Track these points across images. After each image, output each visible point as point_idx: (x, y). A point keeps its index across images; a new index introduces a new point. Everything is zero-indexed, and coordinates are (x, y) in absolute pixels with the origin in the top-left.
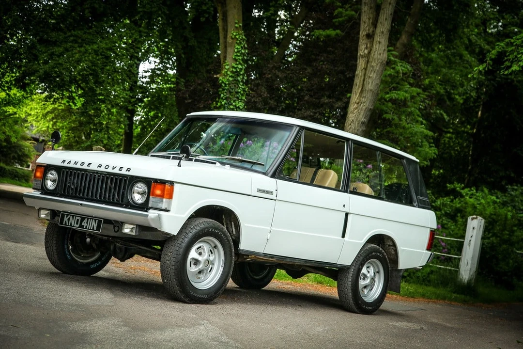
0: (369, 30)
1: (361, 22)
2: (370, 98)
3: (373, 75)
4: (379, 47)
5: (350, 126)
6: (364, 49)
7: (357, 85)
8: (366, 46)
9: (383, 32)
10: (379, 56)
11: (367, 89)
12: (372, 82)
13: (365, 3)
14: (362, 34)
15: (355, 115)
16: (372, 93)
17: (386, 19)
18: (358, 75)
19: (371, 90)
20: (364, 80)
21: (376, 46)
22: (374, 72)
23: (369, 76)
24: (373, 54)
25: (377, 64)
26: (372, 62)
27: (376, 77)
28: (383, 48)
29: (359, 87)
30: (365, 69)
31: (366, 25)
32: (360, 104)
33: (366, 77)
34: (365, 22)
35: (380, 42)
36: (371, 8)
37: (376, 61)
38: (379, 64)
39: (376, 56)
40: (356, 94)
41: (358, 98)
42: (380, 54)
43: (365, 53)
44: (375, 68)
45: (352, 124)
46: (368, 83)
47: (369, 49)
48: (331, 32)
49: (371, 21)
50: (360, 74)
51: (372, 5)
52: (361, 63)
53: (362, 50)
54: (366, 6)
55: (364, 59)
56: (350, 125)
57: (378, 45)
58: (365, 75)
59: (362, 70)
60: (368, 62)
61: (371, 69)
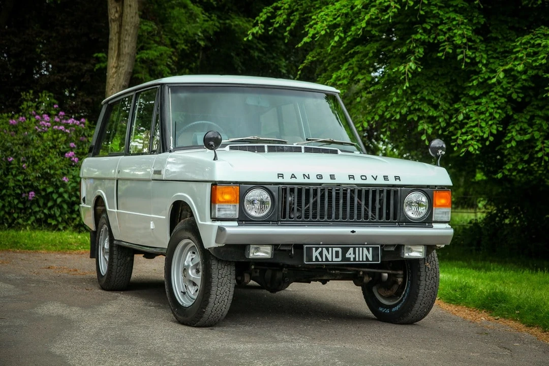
2: (128, 61)
3: (129, 39)
4: (130, 10)
5: (111, 91)
6: (114, 12)
7: (112, 49)
8: (115, 10)
10: (131, 20)
11: (124, 53)
12: (128, 46)
15: (115, 79)
16: (129, 56)
18: (111, 39)
19: (128, 54)
20: (119, 44)
21: (127, 10)
22: (129, 35)
23: (125, 41)
24: (125, 17)
25: (131, 28)
26: (125, 26)
27: (131, 41)
28: (135, 11)
29: (115, 51)
30: (119, 33)
32: (118, 68)
33: (121, 41)
35: (130, 6)
37: (129, 24)
38: (133, 28)
39: (128, 20)
40: (113, 59)
41: (115, 63)
42: (132, 17)
43: (116, 17)
44: (129, 31)
45: (113, 89)
46: (124, 47)
47: (119, 13)
50: (114, 38)
52: (114, 27)
53: (113, 14)
55: (115, 23)
56: (112, 89)
57: (129, 8)
58: (119, 39)
59: (115, 34)
60: (120, 26)
61: (126, 32)
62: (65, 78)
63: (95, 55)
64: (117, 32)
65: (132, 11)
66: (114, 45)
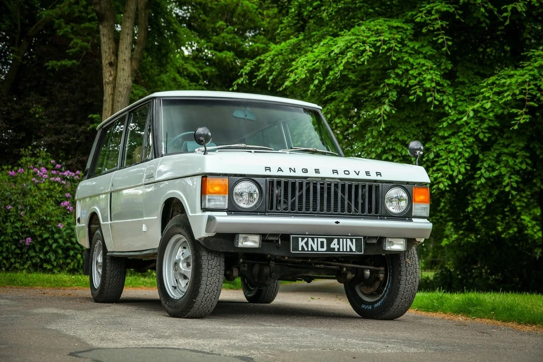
0: (111, 59)
1: (102, 52)
3: (122, 99)
4: (123, 73)
7: (106, 109)
8: (109, 74)
9: (125, 60)
10: (124, 82)
12: (121, 106)
13: (103, 34)
14: (105, 62)
17: (126, 48)
18: (106, 100)
20: (113, 105)
21: (120, 73)
22: (122, 96)
23: (118, 101)
24: (119, 80)
25: (124, 89)
26: (119, 88)
27: (124, 101)
28: (127, 75)
29: (109, 111)
30: (113, 94)
31: (107, 55)
33: (115, 102)
34: (106, 52)
36: (109, 39)
37: (123, 86)
38: (126, 89)
39: (121, 82)
42: (125, 80)
43: (110, 80)
44: (122, 93)
46: (117, 107)
47: (113, 76)
48: (67, 63)
49: (111, 51)
50: (108, 99)
51: (110, 36)
52: (108, 90)
53: (107, 76)
54: (105, 38)
55: (110, 85)
57: (122, 71)
58: (113, 100)
59: (109, 96)
60: (114, 88)
61: (119, 94)
62: (62, 140)
63: (90, 116)
64: (111, 94)
65: (125, 74)
66: (108, 105)
